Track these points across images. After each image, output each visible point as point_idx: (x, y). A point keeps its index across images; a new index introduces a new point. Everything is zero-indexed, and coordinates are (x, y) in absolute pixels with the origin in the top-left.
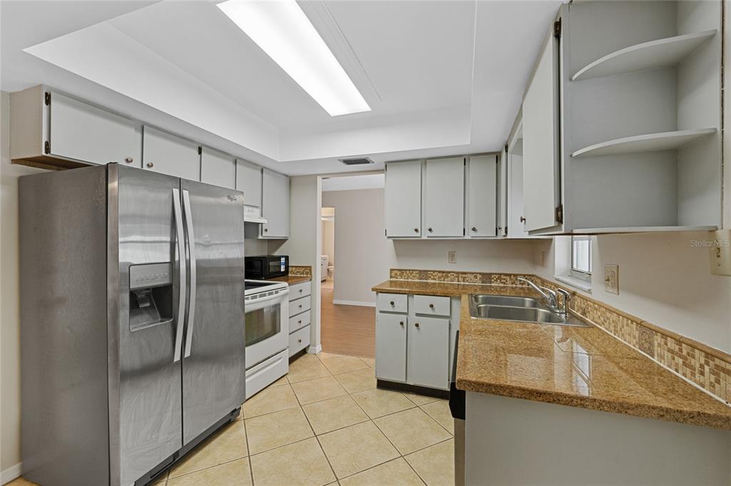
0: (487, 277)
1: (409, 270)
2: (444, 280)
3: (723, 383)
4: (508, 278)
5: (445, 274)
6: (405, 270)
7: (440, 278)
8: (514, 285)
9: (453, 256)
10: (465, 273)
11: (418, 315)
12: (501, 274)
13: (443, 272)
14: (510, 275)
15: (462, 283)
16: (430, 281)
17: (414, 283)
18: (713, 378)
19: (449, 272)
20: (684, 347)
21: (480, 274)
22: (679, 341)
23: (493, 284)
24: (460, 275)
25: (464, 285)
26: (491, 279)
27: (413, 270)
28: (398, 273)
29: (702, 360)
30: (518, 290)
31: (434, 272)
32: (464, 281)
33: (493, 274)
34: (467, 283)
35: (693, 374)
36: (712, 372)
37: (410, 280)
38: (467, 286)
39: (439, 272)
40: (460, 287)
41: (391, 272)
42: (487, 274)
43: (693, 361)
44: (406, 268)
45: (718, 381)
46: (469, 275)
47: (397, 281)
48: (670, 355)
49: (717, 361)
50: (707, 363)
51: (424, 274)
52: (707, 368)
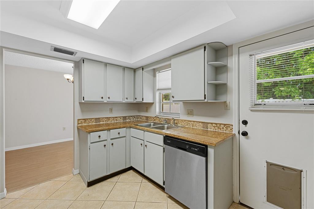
0: (125, 118)
1: (90, 119)
2: (108, 122)
3: (228, 129)
4: (131, 117)
5: (108, 118)
6: (87, 119)
7: (106, 121)
8: (133, 120)
9: (112, 110)
10: (117, 117)
11: (111, 139)
12: (129, 116)
13: (107, 118)
14: (132, 116)
15: (115, 122)
16: (101, 123)
17: (92, 125)
18: (226, 129)
19: (110, 118)
20: (218, 125)
21: (122, 117)
22: (216, 124)
23: (127, 121)
24: (115, 118)
25: (116, 123)
26: (126, 118)
27: (92, 119)
28: (83, 121)
29: (223, 126)
30: (134, 122)
31: (103, 118)
32: (116, 121)
33: (127, 116)
34: (118, 122)
35: (221, 130)
36: (226, 128)
37: (90, 124)
38: (118, 123)
39: (105, 118)
40: (115, 124)
41: (78, 121)
42: (125, 117)
43: (220, 127)
44: (88, 118)
45: (227, 129)
46: (118, 118)
47: (82, 126)
48: (214, 127)
49: (227, 125)
50: (224, 126)
51: (98, 120)
52: (224, 127)
